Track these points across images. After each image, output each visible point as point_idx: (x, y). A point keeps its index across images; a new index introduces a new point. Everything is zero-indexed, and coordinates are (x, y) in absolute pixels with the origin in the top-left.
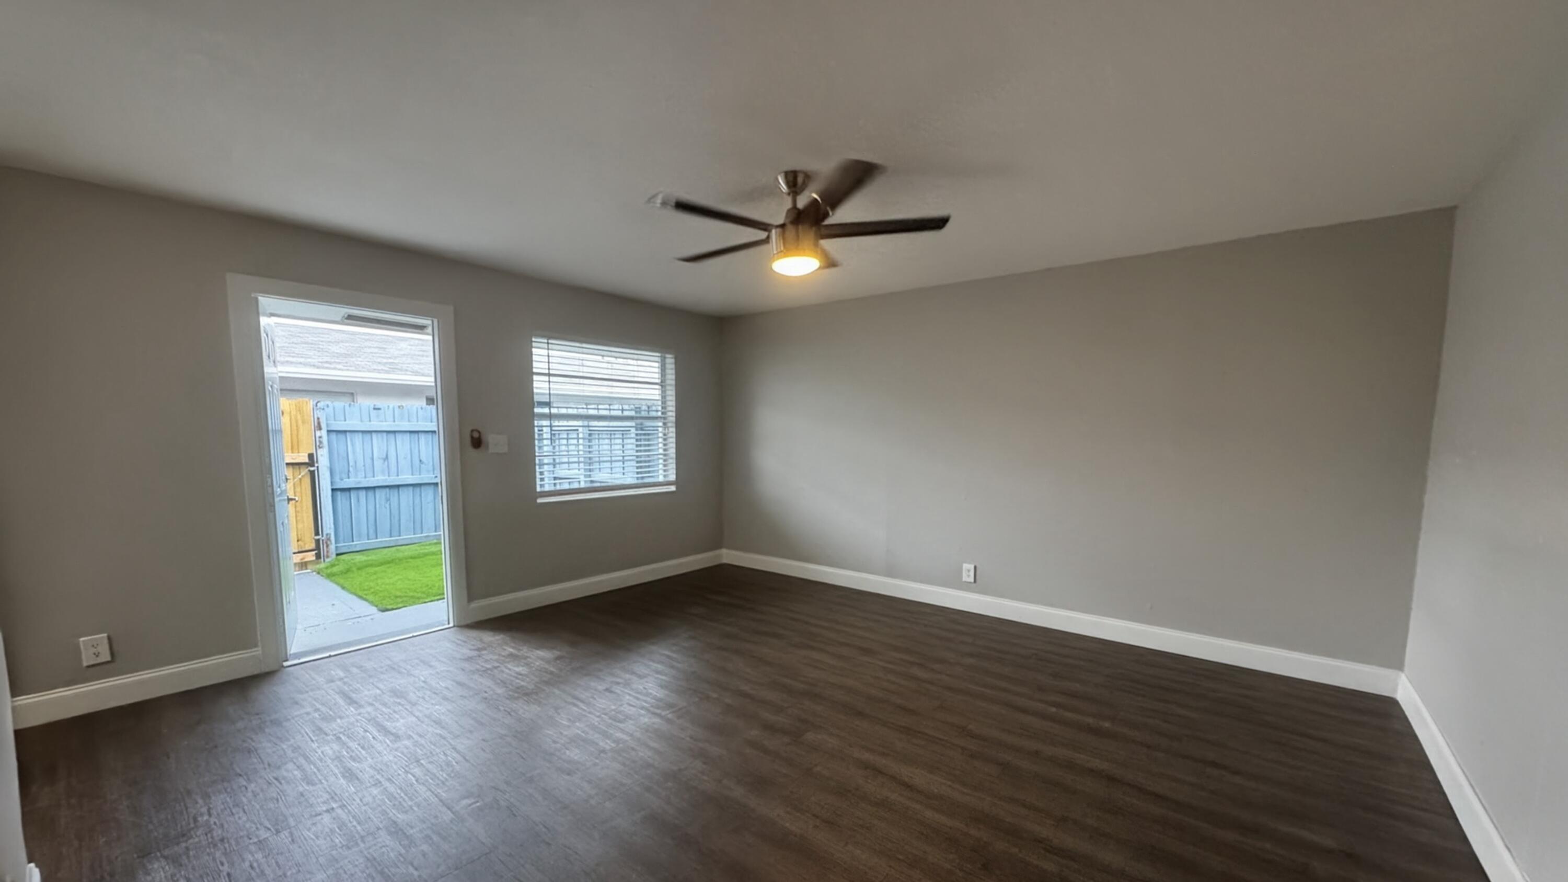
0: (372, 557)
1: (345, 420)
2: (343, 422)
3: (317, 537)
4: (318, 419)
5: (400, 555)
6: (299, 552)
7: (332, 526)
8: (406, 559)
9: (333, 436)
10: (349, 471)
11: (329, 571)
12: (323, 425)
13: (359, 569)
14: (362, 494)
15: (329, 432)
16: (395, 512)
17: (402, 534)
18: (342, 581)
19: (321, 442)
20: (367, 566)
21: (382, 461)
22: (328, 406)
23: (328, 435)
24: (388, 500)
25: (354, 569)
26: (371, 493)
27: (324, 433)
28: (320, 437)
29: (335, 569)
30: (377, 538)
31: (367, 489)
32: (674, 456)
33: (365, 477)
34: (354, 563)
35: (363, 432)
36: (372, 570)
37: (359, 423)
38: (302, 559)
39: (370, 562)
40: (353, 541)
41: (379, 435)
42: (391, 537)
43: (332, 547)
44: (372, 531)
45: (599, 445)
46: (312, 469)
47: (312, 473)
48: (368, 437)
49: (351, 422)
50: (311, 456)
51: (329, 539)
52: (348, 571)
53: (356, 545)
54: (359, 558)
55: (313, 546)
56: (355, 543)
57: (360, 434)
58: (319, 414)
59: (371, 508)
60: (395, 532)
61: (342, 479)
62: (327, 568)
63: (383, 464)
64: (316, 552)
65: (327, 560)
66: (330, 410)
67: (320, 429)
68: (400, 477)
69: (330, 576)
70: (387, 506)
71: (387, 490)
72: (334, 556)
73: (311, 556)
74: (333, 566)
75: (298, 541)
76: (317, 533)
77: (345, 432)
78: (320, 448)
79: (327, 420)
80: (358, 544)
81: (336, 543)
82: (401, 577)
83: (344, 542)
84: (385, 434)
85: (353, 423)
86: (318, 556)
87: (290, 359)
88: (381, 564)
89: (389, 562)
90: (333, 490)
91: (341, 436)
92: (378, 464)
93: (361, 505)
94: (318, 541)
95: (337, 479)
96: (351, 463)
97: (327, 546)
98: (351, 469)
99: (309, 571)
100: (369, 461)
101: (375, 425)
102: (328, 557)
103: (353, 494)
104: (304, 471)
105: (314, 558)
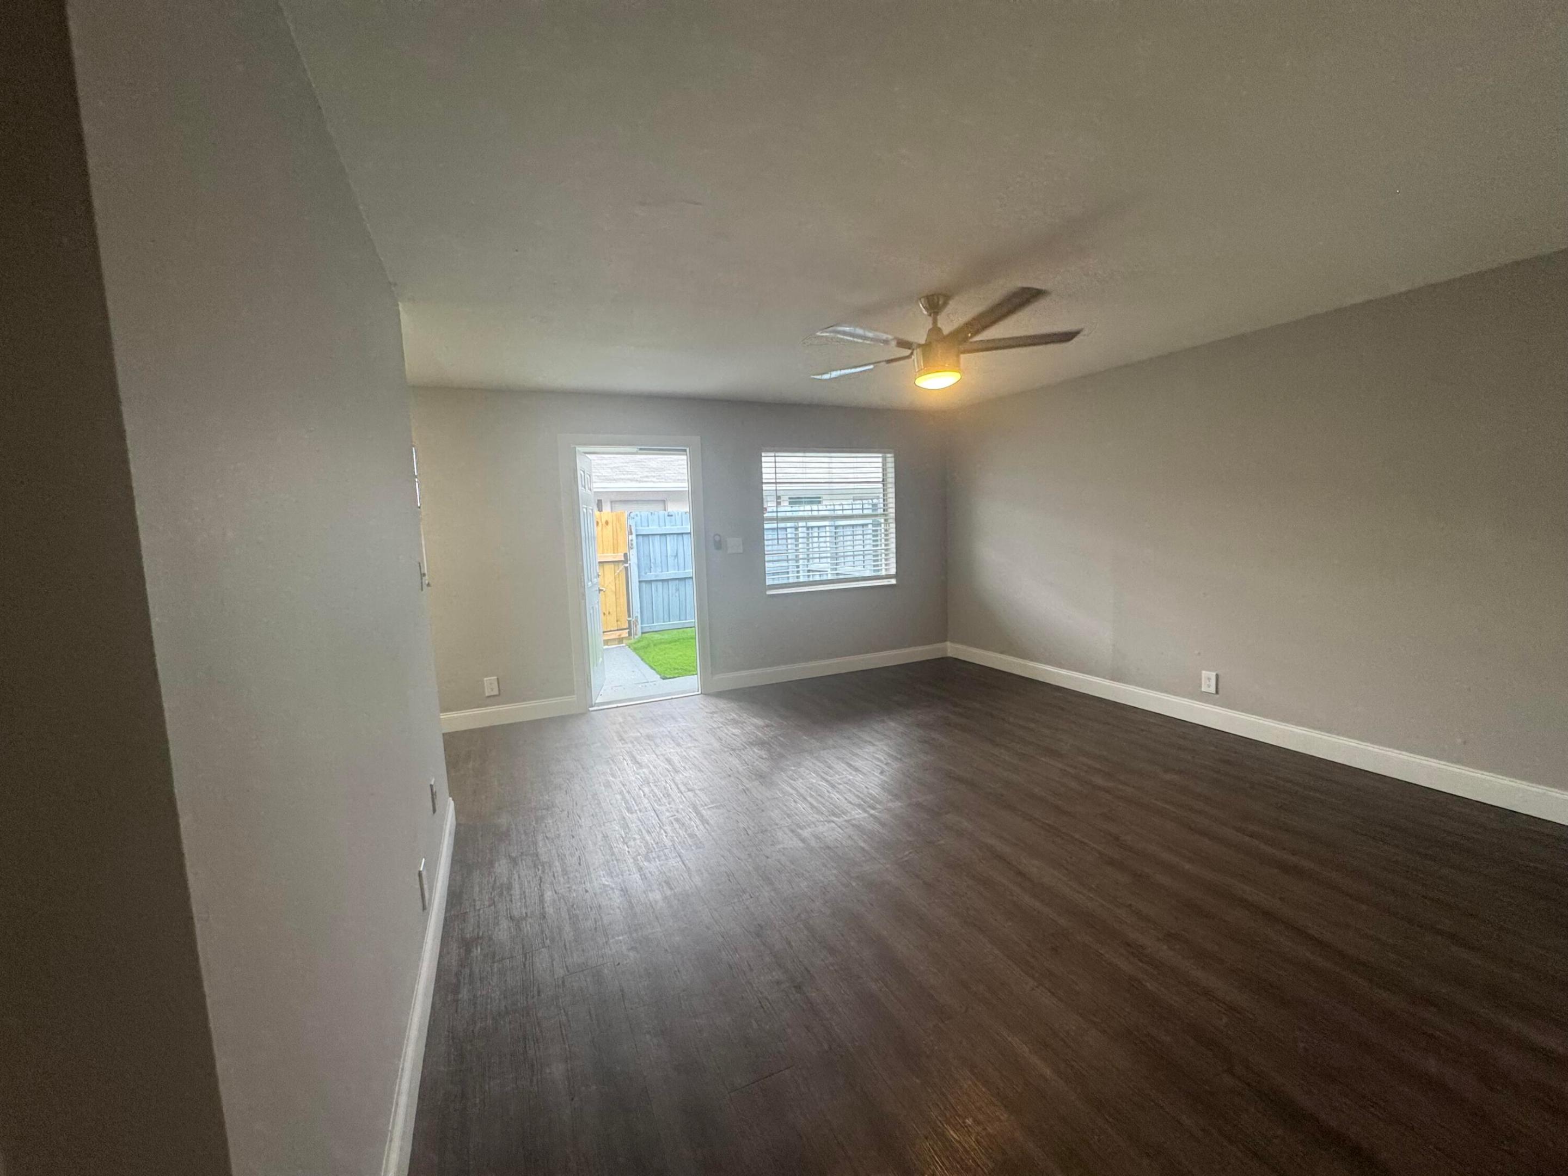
0: (666, 636)
1: (648, 526)
2: (647, 528)
3: (629, 619)
4: (630, 526)
5: (684, 636)
6: (618, 630)
7: (639, 610)
8: (688, 639)
9: (640, 538)
10: (651, 567)
11: (636, 646)
12: (633, 531)
13: (655, 645)
14: (660, 584)
15: (637, 535)
16: (682, 598)
17: (688, 618)
18: (642, 654)
19: (632, 544)
20: (661, 643)
21: (673, 558)
22: (637, 515)
23: (637, 539)
24: (678, 590)
25: (652, 645)
26: (666, 584)
27: (634, 537)
28: (632, 540)
29: (640, 645)
30: (670, 621)
31: (663, 581)
32: (894, 550)
33: (662, 571)
34: (653, 641)
35: (661, 535)
36: (663, 646)
37: (658, 527)
38: (620, 635)
39: (663, 641)
40: (653, 623)
41: (672, 536)
42: (680, 620)
43: (639, 626)
44: (666, 616)
45: (843, 542)
46: (626, 565)
47: (626, 568)
48: (663, 538)
49: (652, 527)
50: (625, 555)
51: (637, 621)
52: (648, 645)
53: (655, 626)
54: (657, 636)
55: (626, 626)
56: (655, 624)
57: (658, 536)
58: (632, 522)
59: (666, 596)
60: (683, 617)
61: (646, 573)
62: (635, 643)
63: (674, 560)
64: (627, 631)
65: (636, 637)
66: (638, 519)
67: (631, 534)
68: (686, 571)
69: (635, 650)
70: (677, 594)
71: (677, 581)
72: (639, 634)
73: (625, 634)
74: (639, 641)
75: (617, 621)
76: (629, 616)
77: (648, 535)
78: (632, 549)
79: (636, 526)
80: (657, 625)
81: (642, 624)
82: (681, 653)
83: (648, 624)
84: (675, 536)
85: (654, 528)
86: (630, 634)
87: (623, 477)
88: (670, 643)
89: (676, 641)
90: (640, 582)
91: (646, 538)
92: (670, 560)
93: (659, 593)
94: (629, 622)
95: (643, 573)
96: (653, 560)
97: (636, 626)
98: (652, 565)
99: (624, 645)
100: (664, 558)
101: (668, 529)
102: (636, 634)
103: (654, 585)
104: (622, 567)
105: (627, 635)
